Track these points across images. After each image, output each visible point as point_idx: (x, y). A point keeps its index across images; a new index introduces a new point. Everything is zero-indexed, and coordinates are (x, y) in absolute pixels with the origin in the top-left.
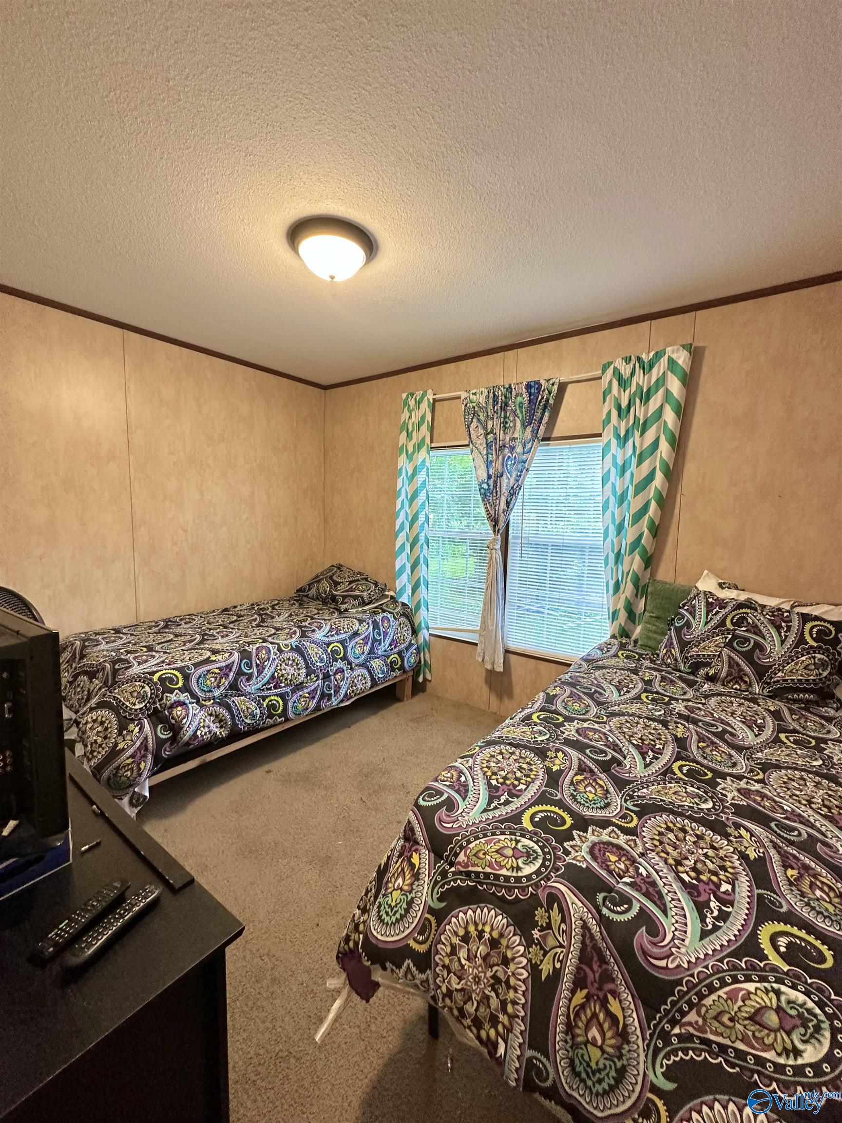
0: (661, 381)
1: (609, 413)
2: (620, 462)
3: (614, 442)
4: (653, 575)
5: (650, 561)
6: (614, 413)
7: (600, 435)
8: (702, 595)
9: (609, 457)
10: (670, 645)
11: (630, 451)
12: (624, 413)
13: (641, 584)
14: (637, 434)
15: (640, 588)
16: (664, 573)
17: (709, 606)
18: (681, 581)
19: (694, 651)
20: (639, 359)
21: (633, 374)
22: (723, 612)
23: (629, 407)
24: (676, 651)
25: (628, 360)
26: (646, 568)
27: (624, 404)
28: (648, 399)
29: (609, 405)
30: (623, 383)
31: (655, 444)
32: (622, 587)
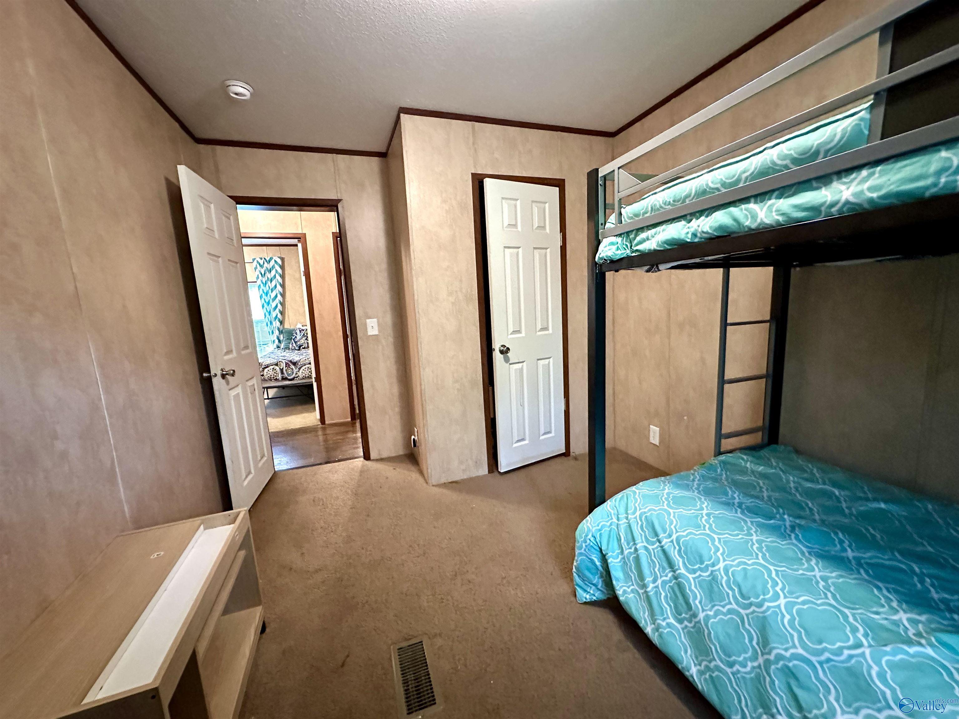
0: (273, 267)
1: (258, 275)
2: (265, 292)
3: (262, 285)
4: (283, 326)
5: (281, 323)
6: (260, 275)
7: (256, 282)
8: (298, 329)
9: (261, 290)
10: (292, 344)
11: (268, 288)
12: (263, 276)
13: (280, 330)
14: (269, 282)
15: (281, 332)
16: (287, 326)
17: (300, 331)
18: (292, 328)
19: (299, 343)
20: (265, 259)
21: (264, 263)
22: (304, 332)
23: (265, 274)
24: (294, 345)
25: (261, 259)
26: (281, 325)
27: (263, 273)
28: (270, 272)
29: (258, 273)
30: (261, 266)
31: (276, 286)
32: (274, 332)
